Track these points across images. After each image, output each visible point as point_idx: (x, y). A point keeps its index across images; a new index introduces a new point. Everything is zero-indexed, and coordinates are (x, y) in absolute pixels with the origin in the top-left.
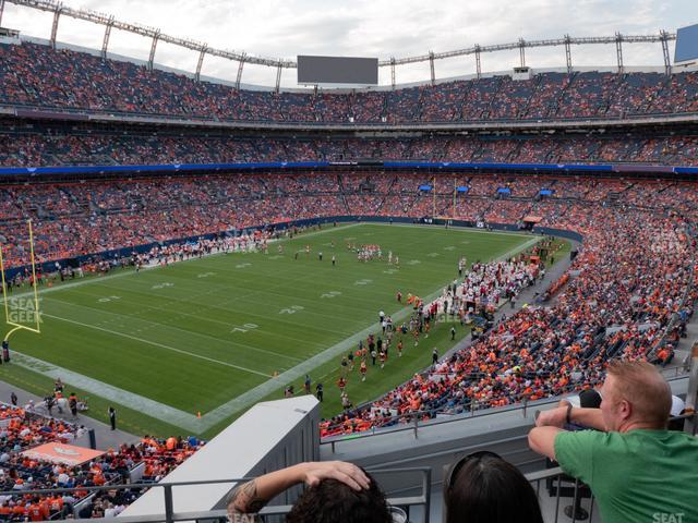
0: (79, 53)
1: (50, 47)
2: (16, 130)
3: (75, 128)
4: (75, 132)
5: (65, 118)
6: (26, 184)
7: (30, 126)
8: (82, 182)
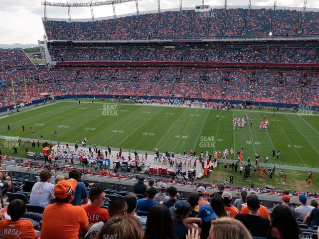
0: (236, 9)
1: (223, 9)
2: (182, 47)
3: (207, 45)
4: (207, 47)
5: (193, 42)
6: (170, 68)
7: (188, 45)
8: (193, 68)
